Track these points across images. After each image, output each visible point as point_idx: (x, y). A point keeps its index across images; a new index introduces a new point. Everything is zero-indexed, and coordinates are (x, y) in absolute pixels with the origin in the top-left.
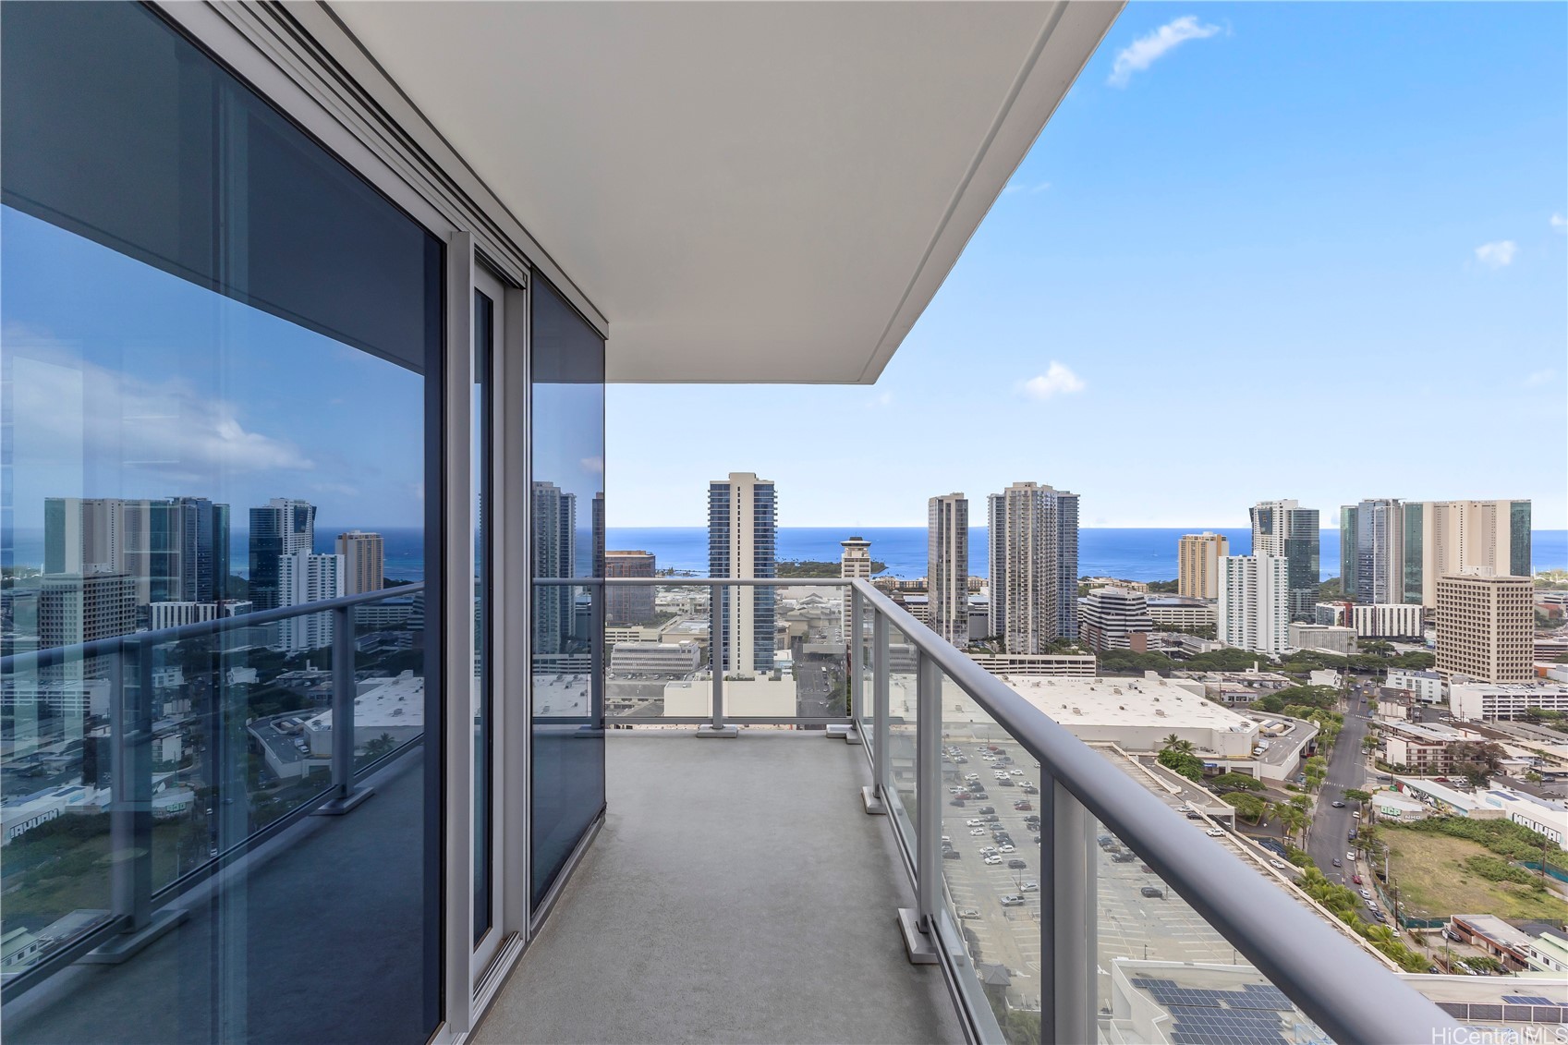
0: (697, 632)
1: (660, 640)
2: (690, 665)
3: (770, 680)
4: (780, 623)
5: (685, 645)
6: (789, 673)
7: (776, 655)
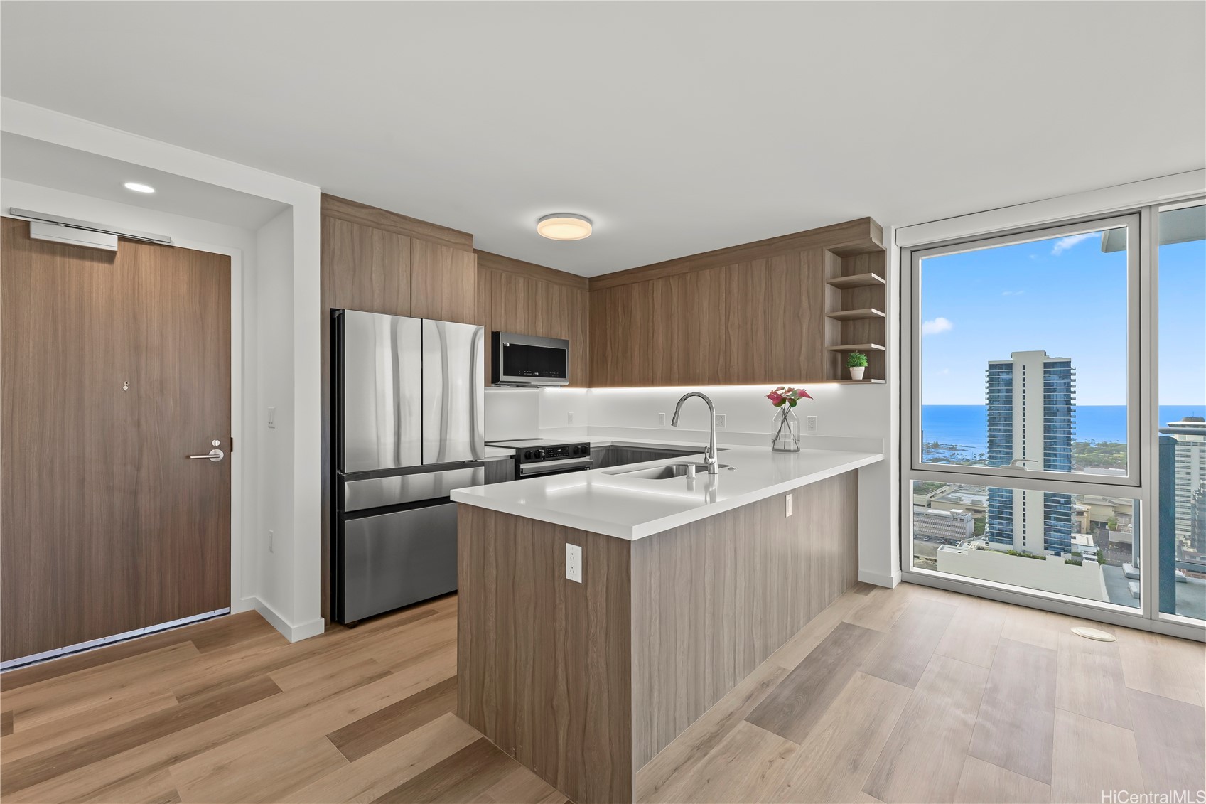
0: (969, 503)
1: (929, 506)
2: (963, 533)
3: (1066, 562)
4: (1078, 506)
5: (957, 514)
6: (1094, 560)
7: (1075, 538)
